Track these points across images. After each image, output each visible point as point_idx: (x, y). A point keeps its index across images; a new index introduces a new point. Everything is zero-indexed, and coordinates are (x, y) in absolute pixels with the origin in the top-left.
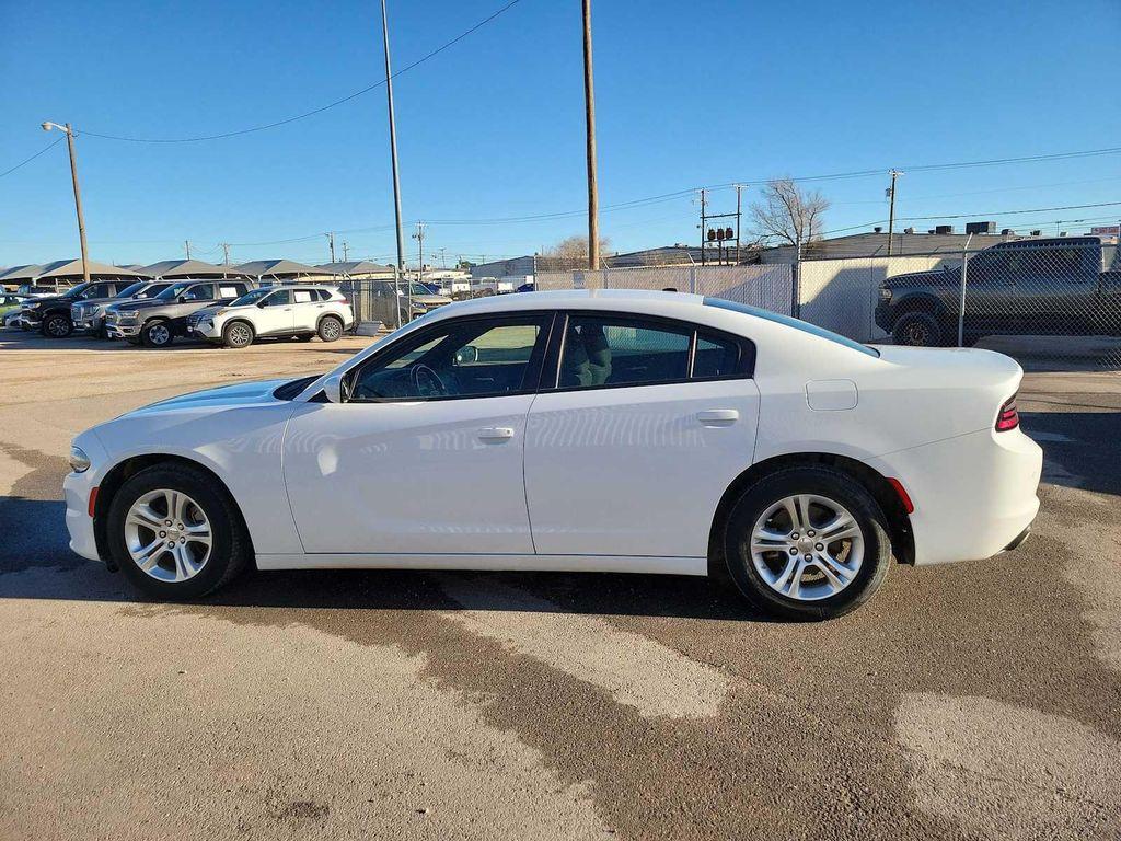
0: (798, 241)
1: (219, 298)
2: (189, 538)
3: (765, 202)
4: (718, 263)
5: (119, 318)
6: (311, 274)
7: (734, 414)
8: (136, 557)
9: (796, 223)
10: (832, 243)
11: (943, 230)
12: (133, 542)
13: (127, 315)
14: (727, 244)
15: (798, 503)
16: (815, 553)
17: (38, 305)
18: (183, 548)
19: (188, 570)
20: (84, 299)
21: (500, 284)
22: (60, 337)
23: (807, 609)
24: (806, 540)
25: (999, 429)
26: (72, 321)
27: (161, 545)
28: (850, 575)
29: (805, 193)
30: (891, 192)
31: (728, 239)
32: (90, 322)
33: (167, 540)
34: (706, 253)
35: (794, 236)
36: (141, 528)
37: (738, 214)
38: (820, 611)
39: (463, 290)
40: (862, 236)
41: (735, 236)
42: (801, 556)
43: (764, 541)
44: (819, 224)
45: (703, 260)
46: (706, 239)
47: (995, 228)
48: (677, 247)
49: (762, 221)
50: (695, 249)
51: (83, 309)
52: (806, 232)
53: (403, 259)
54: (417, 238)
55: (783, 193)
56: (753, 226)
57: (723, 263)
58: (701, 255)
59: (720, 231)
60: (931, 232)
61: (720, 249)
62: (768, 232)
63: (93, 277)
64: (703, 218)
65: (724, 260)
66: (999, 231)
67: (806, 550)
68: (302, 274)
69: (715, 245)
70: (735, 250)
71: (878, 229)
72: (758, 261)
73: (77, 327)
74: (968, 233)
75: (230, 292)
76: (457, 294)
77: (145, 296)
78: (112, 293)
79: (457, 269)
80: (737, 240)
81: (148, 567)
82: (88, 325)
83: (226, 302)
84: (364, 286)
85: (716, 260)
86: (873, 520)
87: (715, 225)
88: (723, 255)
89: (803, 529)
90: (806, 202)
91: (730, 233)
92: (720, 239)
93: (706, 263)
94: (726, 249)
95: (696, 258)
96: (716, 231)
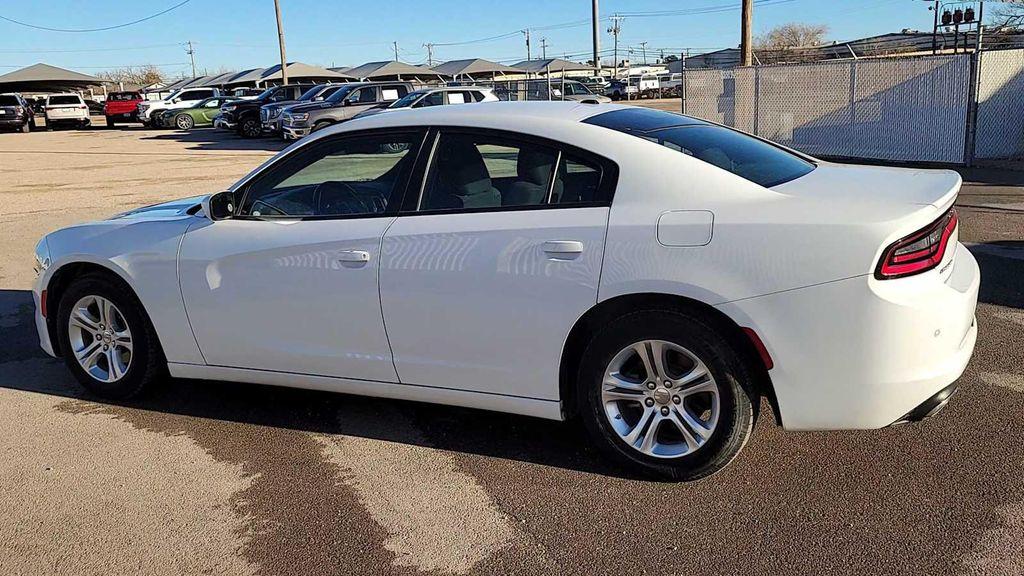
1: (381, 100)
2: (118, 343)
4: (953, 51)
5: (292, 120)
6: (507, 73)
7: (578, 246)
8: (79, 356)
12: (77, 342)
13: (299, 117)
14: (963, 28)
15: (651, 349)
16: (672, 406)
17: (235, 108)
19: (117, 373)
20: (273, 101)
22: (253, 138)
23: (657, 467)
24: (662, 389)
25: (879, 275)
26: (261, 123)
27: (98, 346)
28: (706, 434)
31: (967, 22)
32: (274, 124)
33: (102, 342)
34: (938, 39)
36: (83, 330)
38: (672, 471)
39: (651, 87)
41: (977, 18)
42: (657, 407)
43: (618, 389)
45: (934, 48)
46: (940, 22)
48: (904, 33)
50: (925, 35)
51: (268, 112)
53: (599, 55)
54: (613, 32)
57: (959, 50)
58: (932, 42)
59: (958, 13)
61: (957, 34)
63: (291, 80)
65: (960, 47)
67: (664, 401)
68: (498, 73)
69: (950, 29)
70: (975, 35)
73: (265, 128)
75: (391, 95)
76: (645, 92)
77: (322, 98)
78: (298, 95)
79: (657, 64)
80: (979, 22)
81: (88, 366)
82: (273, 127)
83: (386, 105)
84: (521, 87)
85: (951, 47)
86: (728, 375)
87: (954, 6)
88: (960, 41)
89: (658, 379)
91: (970, 16)
92: (957, 22)
93: (937, 52)
94: (965, 35)
95: (926, 45)
96: (953, 13)
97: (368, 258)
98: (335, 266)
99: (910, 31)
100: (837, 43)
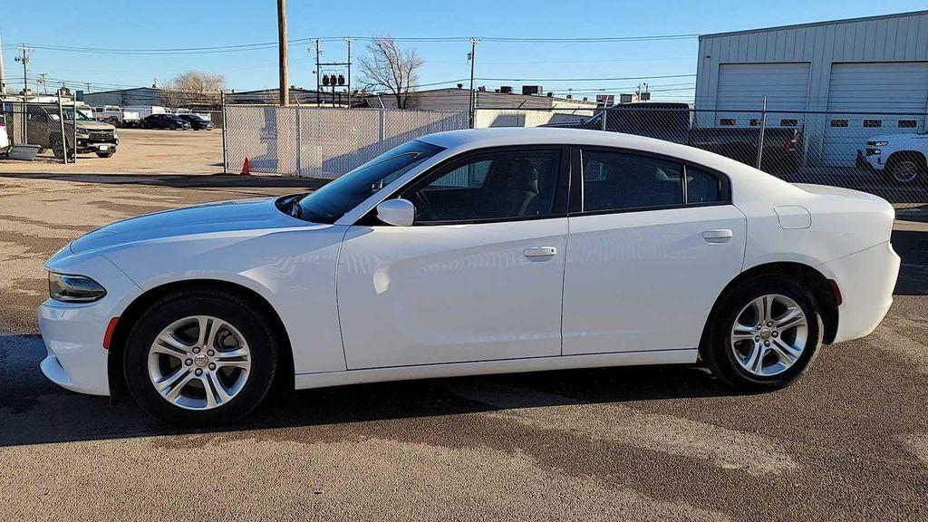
0: (399, 90)
2: (219, 365)
3: (371, 56)
4: (331, 105)
7: (730, 233)
8: (160, 387)
9: (397, 76)
10: (425, 94)
11: (506, 90)
12: (154, 372)
14: (339, 89)
15: (763, 302)
16: (771, 339)
18: (213, 374)
19: (219, 398)
21: (125, 113)
24: (765, 329)
27: (187, 373)
28: (797, 354)
29: (403, 51)
30: (471, 56)
31: (340, 85)
33: (193, 368)
34: (321, 96)
35: (395, 87)
36: (164, 357)
37: (349, 64)
40: (449, 90)
41: (346, 83)
42: (761, 342)
43: (739, 333)
44: (416, 78)
45: (319, 102)
46: (321, 84)
47: (542, 91)
49: (369, 72)
50: (311, 92)
52: (404, 85)
54: (21, 62)
55: (384, 48)
56: (361, 75)
57: (336, 105)
58: (317, 98)
59: (333, 77)
60: (497, 91)
61: (333, 93)
62: (374, 81)
64: (318, 64)
65: (336, 103)
66: (545, 93)
67: (766, 337)
69: (328, 89)
70: (347, 94)
71: (460, 86)
72: (365, 105)
74: (524, 93)
80: (349, 86)
81: (175, 396)
84: (17, 109)
85: (330, 103)
87: (330, 72)
88: (336, 99)
89: (765, 321)
90: (404, 58)
91: (342, 80)
92: (333, 84)
93: (321, 105)
94: (339, 94)
95: (313, 100)
96: (330, 77)
97: (555, 252)
98: (524, 262)
99: (296, 87)
100: (235, 92)
